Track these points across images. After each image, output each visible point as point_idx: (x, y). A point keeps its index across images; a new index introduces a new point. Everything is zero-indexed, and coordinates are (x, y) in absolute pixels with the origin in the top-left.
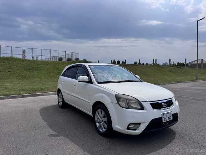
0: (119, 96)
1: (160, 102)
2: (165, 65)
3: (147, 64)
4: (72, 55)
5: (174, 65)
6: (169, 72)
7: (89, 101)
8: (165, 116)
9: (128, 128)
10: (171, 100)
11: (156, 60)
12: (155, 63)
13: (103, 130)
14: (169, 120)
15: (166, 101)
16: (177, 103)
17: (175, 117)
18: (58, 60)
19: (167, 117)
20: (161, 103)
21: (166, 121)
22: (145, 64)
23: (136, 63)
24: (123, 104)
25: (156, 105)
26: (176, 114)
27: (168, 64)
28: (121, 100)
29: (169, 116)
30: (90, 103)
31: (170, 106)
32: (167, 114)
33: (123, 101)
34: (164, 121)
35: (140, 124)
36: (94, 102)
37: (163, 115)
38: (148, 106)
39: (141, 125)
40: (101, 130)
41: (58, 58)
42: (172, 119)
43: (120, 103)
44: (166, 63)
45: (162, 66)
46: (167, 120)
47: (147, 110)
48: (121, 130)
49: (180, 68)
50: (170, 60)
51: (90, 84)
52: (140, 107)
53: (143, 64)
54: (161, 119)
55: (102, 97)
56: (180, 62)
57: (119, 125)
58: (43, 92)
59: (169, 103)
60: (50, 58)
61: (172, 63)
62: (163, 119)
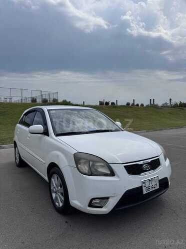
0: (79, 156)
1: (140, 163)
2: (165, 106)
3: (142, 105)
4: (49, 94)
5: (176, 106)
6: (169, 114)
7: (44, 162)
8: (147, 185)
9: (90, 205)
10: (158, 159)
11: (154, 100)
12: (152, 103)
13: (59, 204)
14: (154, 189)
15: (150, 161)
16: (167, 162)
17: (164, 183)
18: (30, 102)
19: (151, 185)
20: (142, 165)
21: (148, 191)
22: (140, 105)
23: (128, 104)
24: (85, 168)
25: (134, 169)
26: (166, 178)
27: (169, 104)
28: (82, 161)
29: (154, 183)
30: (44, 163)
31: (156, 168)
32: (151, 180)
33: (85, 163)
34: (145, 192)
35: (108, 198)
36: (49, 163)
37: (144, 182)
38: (120, 171)
39: (110, 200)
40: (57, 204)
41: (30, 99)
42: (158, 187)
43: (79, 166)
44: (166, 103)
45: (162, 107)
46: (151, 190)
47: (118, 177)
48: (80, 207)
49: (183, 109)
50: (170, 99)
51: (46, 137)
52: (109, 173)
53: (138, 105)
54: (141, 188)
55: (58, 156)
56: (183, 102)
57: (77, 199)
58: (4, 144)
59: (154, 164)
60: (22, 100)
61: (173, 103)
62: (144, 189)
